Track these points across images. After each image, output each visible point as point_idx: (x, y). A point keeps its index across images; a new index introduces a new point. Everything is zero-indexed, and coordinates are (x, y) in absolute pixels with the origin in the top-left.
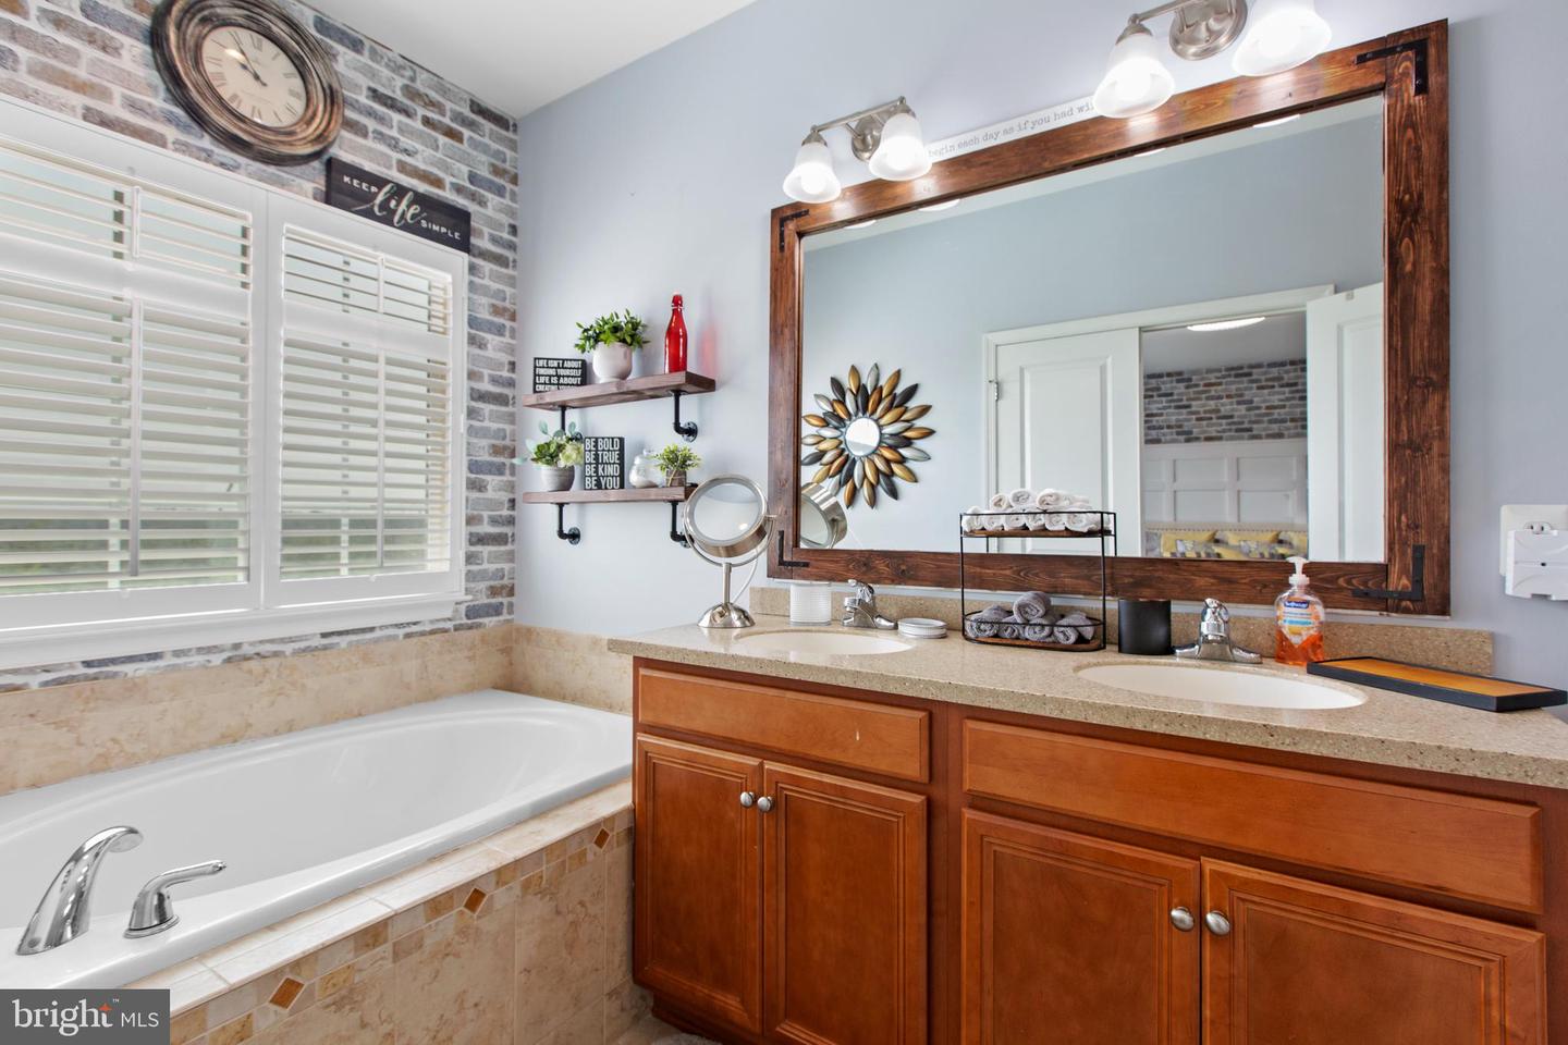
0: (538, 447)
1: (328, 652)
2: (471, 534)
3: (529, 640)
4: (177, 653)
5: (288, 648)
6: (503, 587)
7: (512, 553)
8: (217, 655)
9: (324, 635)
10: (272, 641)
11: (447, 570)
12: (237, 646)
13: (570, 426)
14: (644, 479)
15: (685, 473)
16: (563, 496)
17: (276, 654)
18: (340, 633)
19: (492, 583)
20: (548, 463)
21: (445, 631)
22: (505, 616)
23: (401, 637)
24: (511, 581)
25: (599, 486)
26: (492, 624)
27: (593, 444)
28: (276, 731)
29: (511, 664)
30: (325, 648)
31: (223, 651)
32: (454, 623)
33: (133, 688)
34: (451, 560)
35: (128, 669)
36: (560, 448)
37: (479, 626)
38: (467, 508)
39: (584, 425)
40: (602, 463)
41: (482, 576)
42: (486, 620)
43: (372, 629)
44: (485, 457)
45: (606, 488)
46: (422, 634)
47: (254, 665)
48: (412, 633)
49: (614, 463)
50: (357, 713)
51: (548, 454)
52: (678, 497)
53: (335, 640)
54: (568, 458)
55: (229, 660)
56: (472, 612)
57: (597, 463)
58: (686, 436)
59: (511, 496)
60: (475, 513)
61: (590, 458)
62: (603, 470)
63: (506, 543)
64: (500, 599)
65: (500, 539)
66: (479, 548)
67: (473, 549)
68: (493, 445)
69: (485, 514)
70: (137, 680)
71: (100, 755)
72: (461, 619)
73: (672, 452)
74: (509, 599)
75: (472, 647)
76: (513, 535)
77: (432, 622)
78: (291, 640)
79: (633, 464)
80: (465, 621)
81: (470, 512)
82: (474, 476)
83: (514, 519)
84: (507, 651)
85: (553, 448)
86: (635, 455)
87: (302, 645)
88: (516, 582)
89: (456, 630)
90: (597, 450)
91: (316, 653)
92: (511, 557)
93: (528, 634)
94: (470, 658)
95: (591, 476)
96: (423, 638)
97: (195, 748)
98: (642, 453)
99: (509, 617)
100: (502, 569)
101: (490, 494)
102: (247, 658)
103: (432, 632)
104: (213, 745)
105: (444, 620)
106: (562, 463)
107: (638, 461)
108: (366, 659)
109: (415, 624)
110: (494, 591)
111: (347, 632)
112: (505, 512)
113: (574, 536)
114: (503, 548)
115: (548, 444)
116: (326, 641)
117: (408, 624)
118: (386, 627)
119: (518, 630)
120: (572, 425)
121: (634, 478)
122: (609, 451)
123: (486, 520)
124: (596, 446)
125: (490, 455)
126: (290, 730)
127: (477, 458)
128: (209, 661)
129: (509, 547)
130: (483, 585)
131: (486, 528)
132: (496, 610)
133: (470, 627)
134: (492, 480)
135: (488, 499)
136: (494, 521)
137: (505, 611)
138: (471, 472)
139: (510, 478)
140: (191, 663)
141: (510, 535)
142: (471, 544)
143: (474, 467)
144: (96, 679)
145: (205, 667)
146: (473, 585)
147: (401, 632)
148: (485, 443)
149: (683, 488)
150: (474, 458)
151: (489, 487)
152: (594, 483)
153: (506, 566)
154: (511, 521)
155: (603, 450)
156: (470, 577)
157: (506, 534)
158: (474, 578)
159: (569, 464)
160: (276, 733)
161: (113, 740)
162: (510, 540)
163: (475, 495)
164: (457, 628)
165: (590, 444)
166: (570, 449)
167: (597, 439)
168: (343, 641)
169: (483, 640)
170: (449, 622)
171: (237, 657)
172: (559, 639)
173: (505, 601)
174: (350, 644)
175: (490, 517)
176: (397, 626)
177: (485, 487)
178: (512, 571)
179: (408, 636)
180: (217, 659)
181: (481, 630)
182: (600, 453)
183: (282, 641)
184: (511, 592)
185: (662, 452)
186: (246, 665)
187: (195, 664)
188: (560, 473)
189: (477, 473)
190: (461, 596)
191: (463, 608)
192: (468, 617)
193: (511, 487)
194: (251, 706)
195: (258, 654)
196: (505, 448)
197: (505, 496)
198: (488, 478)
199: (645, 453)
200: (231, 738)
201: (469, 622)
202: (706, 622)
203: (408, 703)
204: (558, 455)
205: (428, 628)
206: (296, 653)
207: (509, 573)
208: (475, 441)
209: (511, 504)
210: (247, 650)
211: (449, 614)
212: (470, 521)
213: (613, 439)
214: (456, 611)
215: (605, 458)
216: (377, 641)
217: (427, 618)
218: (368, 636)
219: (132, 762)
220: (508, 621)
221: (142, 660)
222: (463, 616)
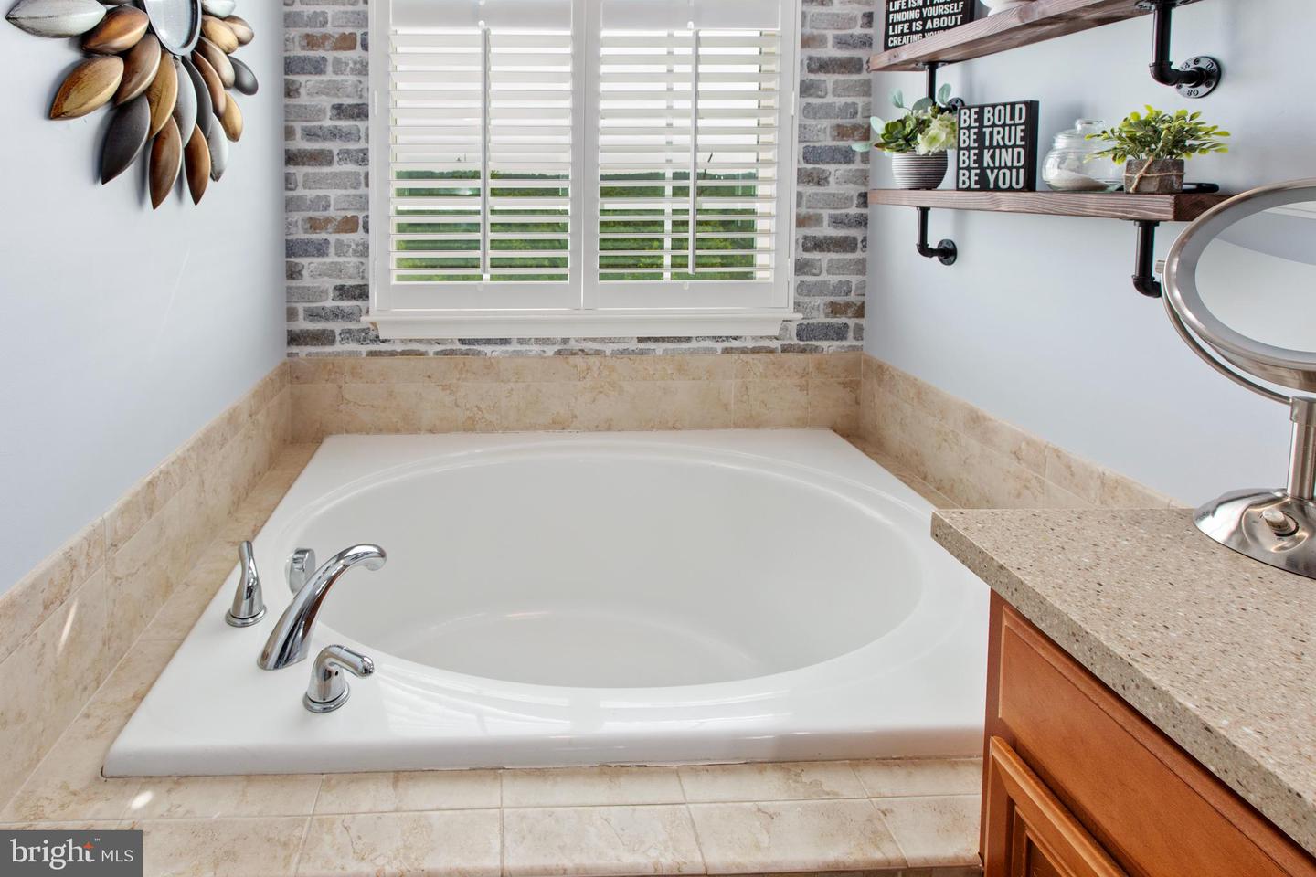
0: (887, 126)
1: (644, 357)
2: (805, 238)
3: (880, 381)
4: (521, 341)
5: (609, 349)
6: (848, 305)
7: (863, 262)
8: (549, 347)
9: (641, 340)
10: (594, 340)
11: (772, 280)
12: (565, 341)
13: (943, 89)
14: (1075, 175)
15: (1179, 165)
16: (926, 197)
17: (598, 353)
18: (656, 340)
19: (832, 299)
20: (900, 150)
21: (772, 351)
22: (850, 342)
23: (720, 351)
24: (861, 298)
25: (983, 185)
26: (831, 350)
27: (974, 116)
28: (597, 427)
29: (858, 403)
30: (642, 353)
31: (555, 344)
32: (781, 342)
33: (490, 366)
34: (776, 269)
35: (487, 349)
36: (922, 125)
37: (815, 349)
38: (799, 205)
39: (968, 84)
40: (991, 146)
41: (820, 289)
42: (824, 344)
43: (688, 339)
44: (827, 141)
45: (997, 189)
46: (744, 351)
47: (578, 360)
48: (732, 348)
49: (1015, 146)
50: (672, 425)
51: (902, 137)
52: (1154, 216)
53: (651, 345)
54: (933, 140)
55: (559, 353)
56: (805, 332)
57: (981, 147)
58: (1186, 87)
59: (863, 189)
60: (811, 211)
61: (968, 139)
62: (993, 158)
63: (854, 249)
64: (844, 320)
65: (846, 245)
66: (816, 255)
67: (807, 255)
68: (838, 126)
69: (826, 213)
70: (493, 360)
71: (469, 418)
72: (791, 338)
73: (1147, 123)
74: (857, 321)
75: (805, 374)
76: (865, 240)
77: (754, 338)
78: (611, 341)
79: (1050, 148)
80: (795, 342)
81: (804, 211)
82: (809, 166)
83: (866, 218)
84: (852, 385)
85: (910, 126)
86: (1061, 130)
87: (621, 347)
88: (866, 299)
89: (784, 350)
90: (981, 126)
91: (633, 357)
92: (861, 267)
93: (879, 370)
94: (801, 388)
95: (969, 169)
96: (742, 356)
97: (532, 427)
98: (1073, 127)
99: (855, 343)
100: (848, 283)
101: (832, 188)
102: (574, 354)
103: (755, 350)
104: (546, 428)
105: (770, 338)
106: (922, 147)
107: (1061, 142)
108: (681, 369)
109: (735, 338)
110: (835, 309)
111: (663, 339)
112: (854, 210)
113: (947, 253)
114: (849, 256)
115: (903, 122)
116: (642, 346)
117: (727, 337)
118: (704, 338)
119: (868, 362)
120: (946, 89)
121: (1051, 171)
122: (1004, 126)
123: (826, 221)
124: (980, 119)
125: (834, 139)
126: (609, 429)
127: (817, 145)
128: (544, 351)
129: (858, 255)
130: (820, 301)
131: (826, 231)
132: (840, 333)
133: (803, 350)
134: (835, 170)
135: (830, 194)
136: (837, 222)
137: (851, 334)
138: (807, 160)
139: (863, 166)
140: (531, 351)
141: (860, 239)
142: (806, 249)
143: (810, 155)
144: (467, 354)
145: (541, 356)
146: (807, 300)
147: (720, 346)
148: (826, 123)
149: (1170, 199)
150: (812, 144)
151: (831, 179)
152: (974, 178)
153: (854, 279)
154: (862, 222)
155: (994, 125)
156: (802, 289)
157: (855, 239)
158: (809, 291)
159: (935, 149)
160: (597, 428)
161: (477, 406)
162: (860, 245)
163: (810, 190)
164: (785, 349)
165: (968, 118)
166: (937, 128)
167: (982, 108)
168: (660, 348)
169: (819, 367)
170: (775, 341)
171: (566, 351)
172: (921, 393)
173: (852, 322)
174: (665, 351)
175: (831, 217)
176: (716, 338)
177: (826, 179)
178: (862, 286)
179: (727, 351)
180: (550, 351)
181: (817, 356)
182: (987, 130)
183: (603, 340)
184: (860, 312)
185: (1117, 124)
186: (572, 359)
187: (534, 352)
188: (920, 163)
189: (815, 162)
190: (789, 313)
191: (793, 328)
192: (800, 338)
193: (864, 177)
194: (576, 399)
195: (582, 351)
196: (855, 127)
197: (853, 190)
198: (831, 168)
199: (1079, 126)
200: (560, 425)
201: (802, 343)
202: (1220, 525)
203: (726, 426)
204: (915, 138)
205: (750, 345)
206: (615, 354)
207: (857, 288)
208: (812, 122)
209: (861, 200)
210: (574, 345)
211: (775, 331)
212: (802, 222)
213: (1013, 105)
214: (784, 329)
215: (997, 138)
216: (694, 352)
217: (750, 333)
218: (684, 346)
219: (490, 428)
220: (853, 348)
221: (496, 344)
222: (794, 334)
